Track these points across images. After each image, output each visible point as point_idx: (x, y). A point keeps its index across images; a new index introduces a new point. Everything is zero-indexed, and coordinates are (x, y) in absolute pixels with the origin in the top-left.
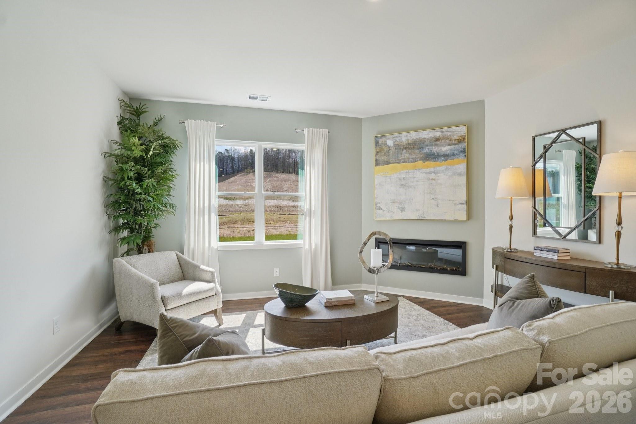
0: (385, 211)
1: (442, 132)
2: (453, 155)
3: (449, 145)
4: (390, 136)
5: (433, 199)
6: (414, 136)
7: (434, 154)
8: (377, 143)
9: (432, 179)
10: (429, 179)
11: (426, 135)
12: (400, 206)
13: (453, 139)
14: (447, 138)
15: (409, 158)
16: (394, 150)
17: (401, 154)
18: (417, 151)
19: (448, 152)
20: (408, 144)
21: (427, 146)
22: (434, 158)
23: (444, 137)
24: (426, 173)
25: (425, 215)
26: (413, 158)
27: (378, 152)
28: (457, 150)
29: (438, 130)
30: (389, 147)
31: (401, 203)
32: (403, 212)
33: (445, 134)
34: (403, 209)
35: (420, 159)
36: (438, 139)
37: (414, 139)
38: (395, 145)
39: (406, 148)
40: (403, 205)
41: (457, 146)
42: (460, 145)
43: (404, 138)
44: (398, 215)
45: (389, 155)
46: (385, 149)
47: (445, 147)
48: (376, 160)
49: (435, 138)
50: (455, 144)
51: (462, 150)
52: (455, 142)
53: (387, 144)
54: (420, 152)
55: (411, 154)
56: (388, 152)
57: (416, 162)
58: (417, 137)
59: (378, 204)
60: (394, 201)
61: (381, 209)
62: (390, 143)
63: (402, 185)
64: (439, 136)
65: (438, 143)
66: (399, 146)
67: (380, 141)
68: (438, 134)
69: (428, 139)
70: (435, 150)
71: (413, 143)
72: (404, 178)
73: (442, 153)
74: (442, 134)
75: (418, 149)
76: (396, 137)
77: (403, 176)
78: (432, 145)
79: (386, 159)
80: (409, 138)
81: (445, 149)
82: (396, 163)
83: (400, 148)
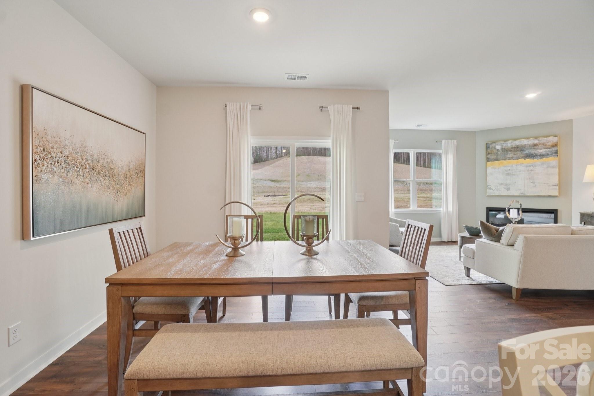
0: (494, 190)
1: (539, 140)
2: (548, 155)
3: (544, 149)
4: (499, 143)
5: (532, 182)
6: (517, 143)
7: (532, 154)
8: (488, 148)
9: (531, 170)
10: (529, 170)
11: (526, 142)
12: (506, 187)
13: (547, 144)
14: (543, 144)
15: (513, 157)
16: (501, 152)
17: (507, 154)
18: (519, 153)
19: (544, 153)
20: (513, 148)
21: (527, 149)
22: (532, 157)
23: (540, 144)
24: (526, 166)
25: (525, 193)
26: (516, 157)
27: (489, 153)
28: (550, 152)
29: (536, 139)
30: (498, 150)
31: (507, 185)
32: (509, 191)
33: (542, 142)
34: (508, 189)
35: (522, 158)
36: (535, 145)
37: (517, 145)
38: (502, 149)
39: (511, 151)
40: (508, 186)
41: (551, 149)
42: (553, 149)
43: (509, 144)
44: (505, 193)
45: (497, 155)
46: (495, 151)
47: (541, 150)
48: (487, 158)
49: (533, 144)
50: (549, 148)
51: (555, 152)
52: (549, 147)
53: (496, 148)
54: (522, 153)
55: (514, 154)
56: (497, 153)
57: (518, 159)
58: (519, 143)
59: (489, 186)
60: (502, 184)
61: (492, 189)
62: (498, 147)
63: (507, 174)
64: (537, 143)
65: (536, 147)
66: (505, 149)
67: (491, 146)
68: (536, 142)
69: (528, 145)
70: (533, 152)
71: (516, 147)
72: (509, 170)
73: (539, 154)
74: (539, 141)
75: (520, 151)
76: (503, 144)
77: (509, 168)
78: (531, 149)
79: (495, 157)
80: (513, 144)
81: (542, 151)
82: (503, 160)
83: (506, 151)
